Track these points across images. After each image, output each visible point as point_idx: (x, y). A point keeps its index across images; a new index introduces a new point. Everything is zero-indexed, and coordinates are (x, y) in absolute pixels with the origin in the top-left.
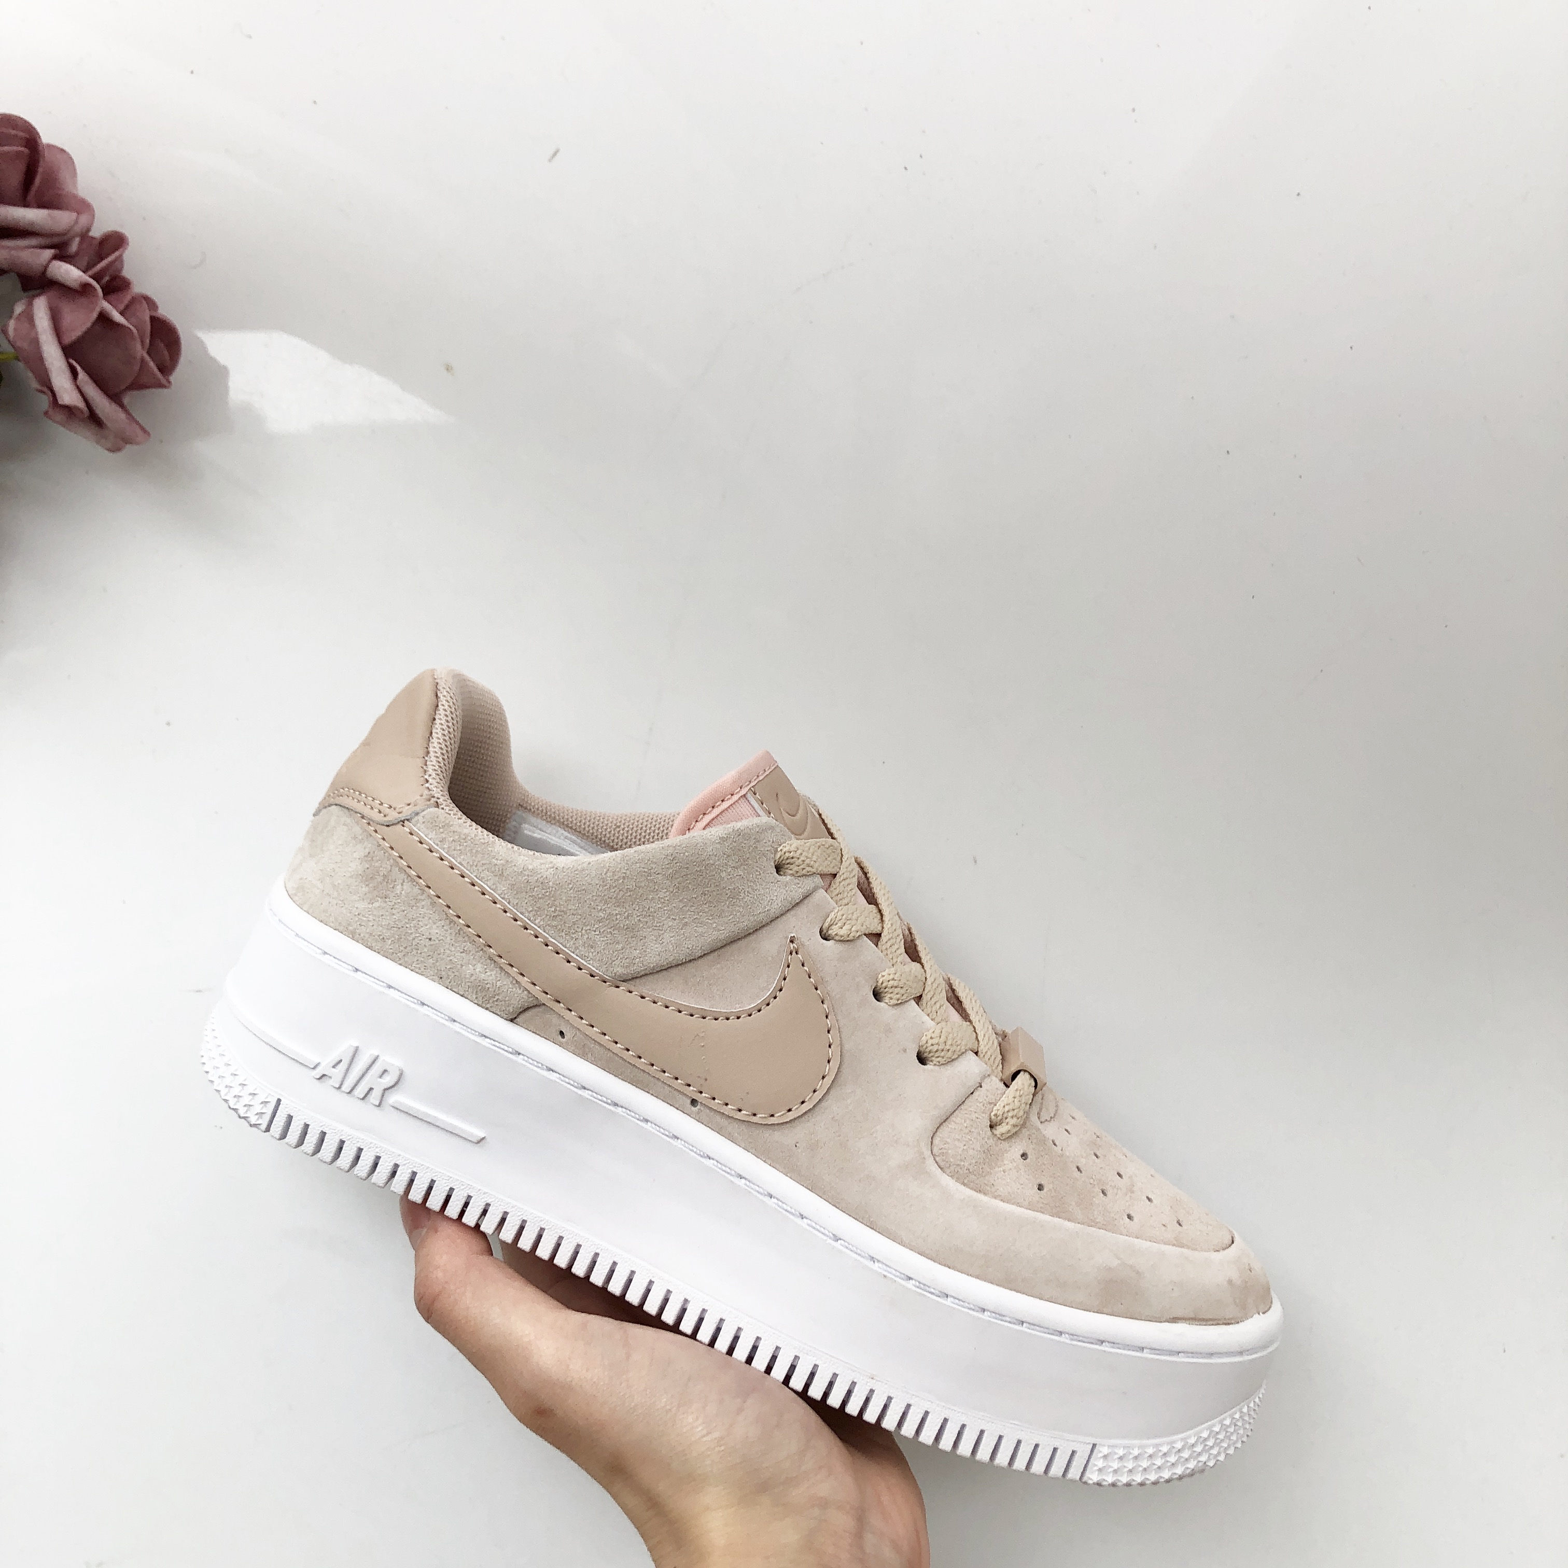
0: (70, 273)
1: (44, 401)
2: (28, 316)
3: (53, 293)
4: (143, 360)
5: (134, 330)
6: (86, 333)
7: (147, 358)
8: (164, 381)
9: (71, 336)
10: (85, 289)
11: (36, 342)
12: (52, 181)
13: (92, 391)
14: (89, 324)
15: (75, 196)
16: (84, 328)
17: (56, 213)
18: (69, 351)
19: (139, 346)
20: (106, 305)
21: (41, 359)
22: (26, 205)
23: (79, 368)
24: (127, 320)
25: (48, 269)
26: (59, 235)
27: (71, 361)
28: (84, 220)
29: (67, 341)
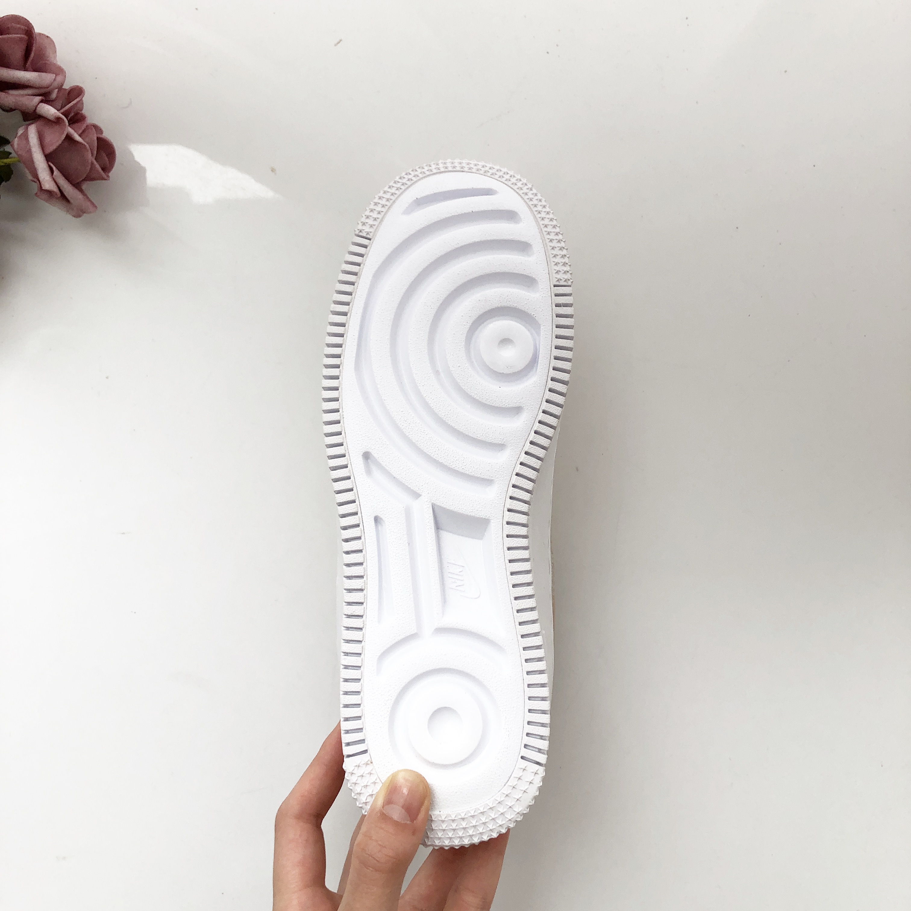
0: (49, 111)
1: (35, 186)
2: (25, 136)
3: (40, 123)
4: (92, 163)
5: (87, 146)
6: (59, 147)
7: (95, 162)
8: (105, 176)
9: (50, 149)
10: (58, 121)
11: (29, 151)
12: (41, 55)
13: (62, 181)
14: (60, 142)
15: (55, 65)
16: (57, 144)
17: (43, 74)
18: (49, 157)
19: (90, 155)
20: (70, 130)
21: (32, 161)
22: (26, 70)
23: (54, 168)
24: (83, 139)
25: (37, 108)
26: (45, 88)
27: (50, 163)
28: (59, 79)
29: (48, 151)
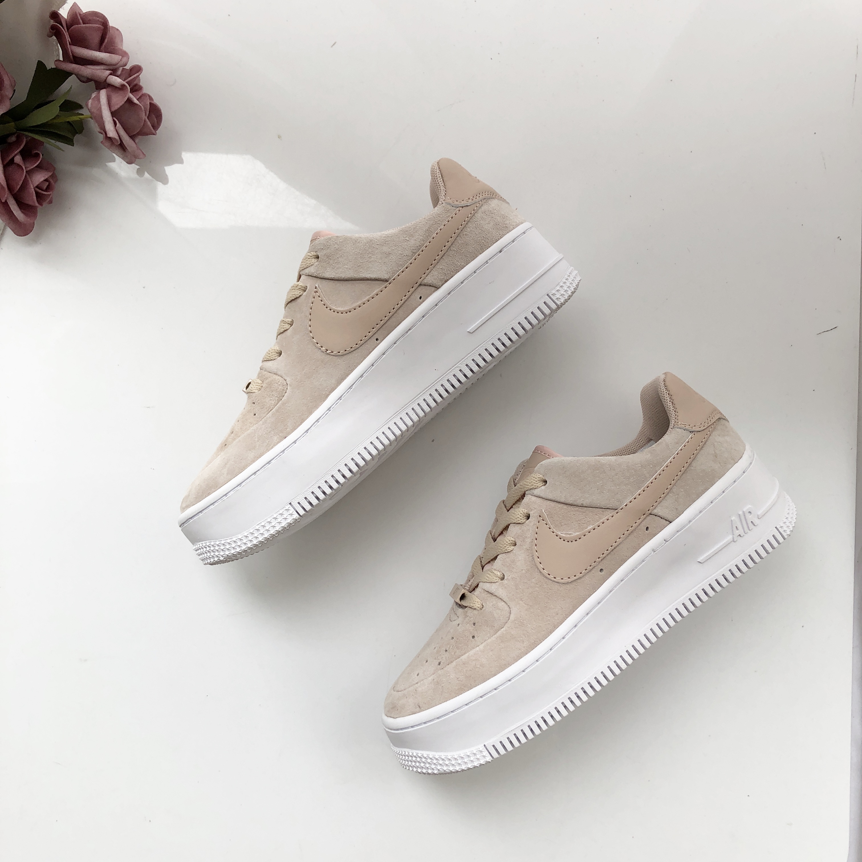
0: (116, 80)
1: (101, 137)
2: (98, 99)
3: (109, 89)
4: (145, 121)
5: (143, 107)
6: (121, 107)
7: (147, 120)
8: (154, 132)
9: (115, 108)
10: (122, 88)
11: (100, 110)
12: (112, 42)
13: (122, 132)
14: (123, 103)
15: (121, 50)
16: (121, 104)
17: (113, 56)
18: (113, 114)
19: (144, 114)
20: (131, 95)
21: (102, 117)
22: (100, 51)
23: (117, 122)
24: (139, 102)
25: (108, 79)
26: (113, 65)
27: (114, 118)
28: (125, 59)
29: (113, 109)
